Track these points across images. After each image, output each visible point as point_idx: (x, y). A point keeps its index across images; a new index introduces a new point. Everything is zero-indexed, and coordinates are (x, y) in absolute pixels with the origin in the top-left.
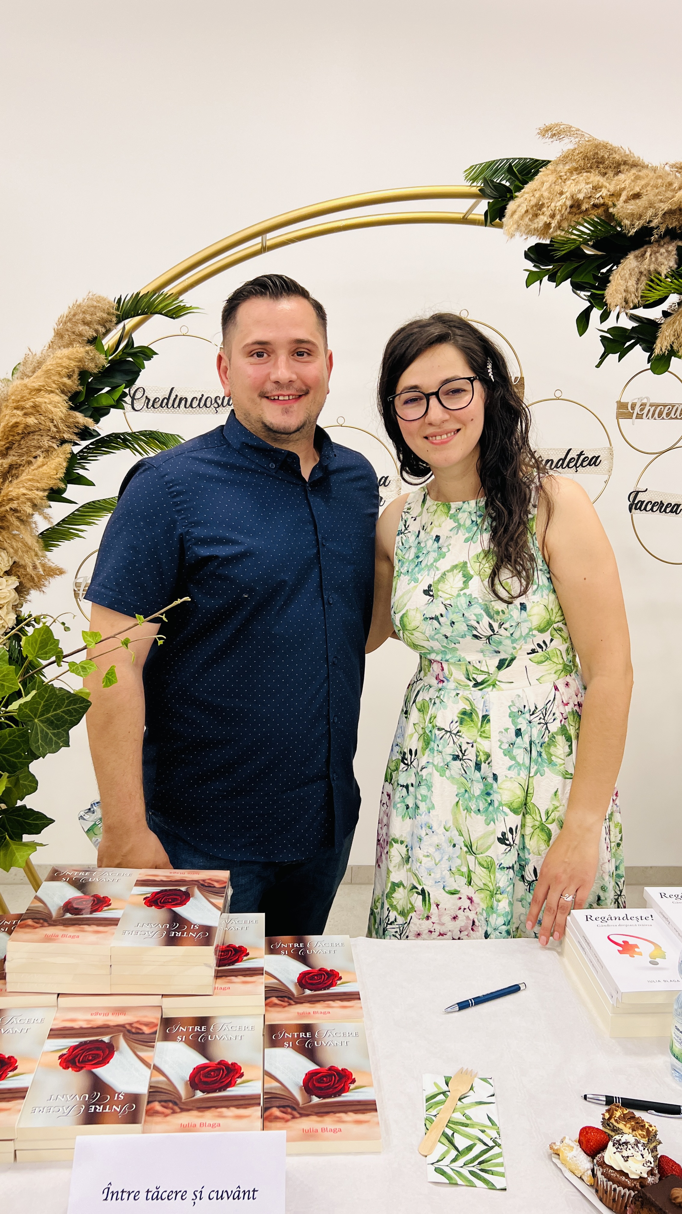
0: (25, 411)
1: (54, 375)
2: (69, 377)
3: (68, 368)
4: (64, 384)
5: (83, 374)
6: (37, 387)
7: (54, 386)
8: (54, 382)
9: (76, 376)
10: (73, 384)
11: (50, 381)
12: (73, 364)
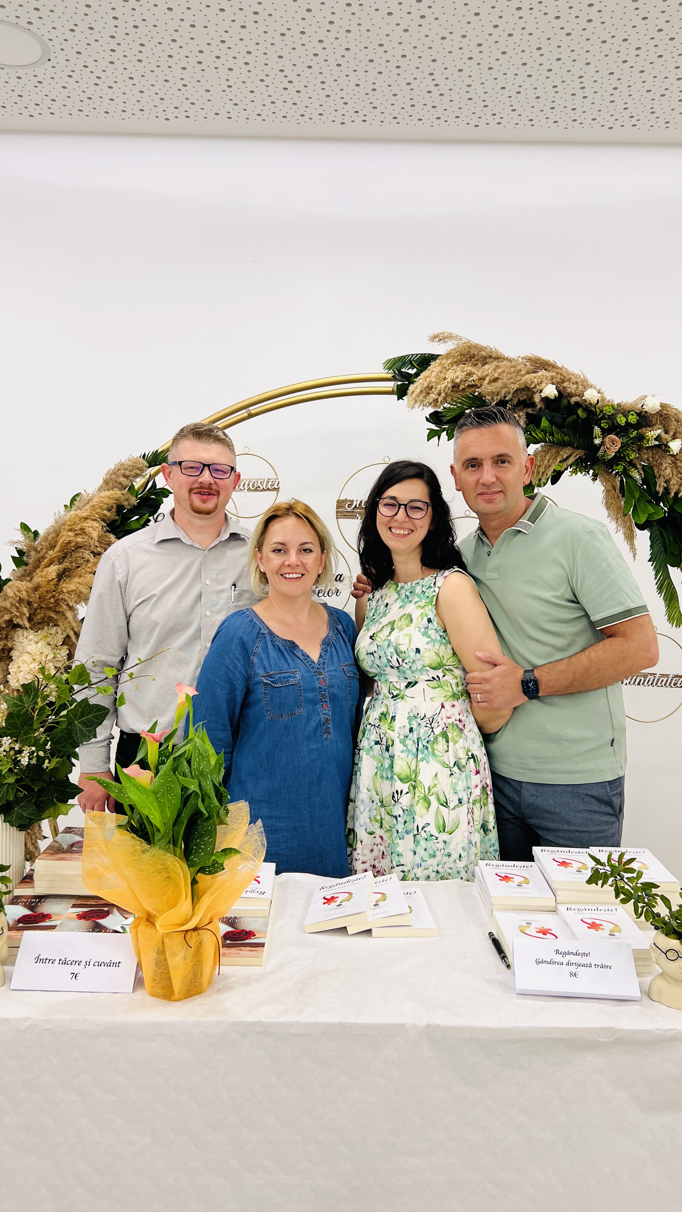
0: (76, 532)
1: (97, 509)
2: (109, 510)
3: (108, 505)
4: (105, 515)
5: (120, 508)
6: (85, 516)
7: (97, 516)
8: (97, 513)
9: (114, 510)
10: (111, 515)
11: (94, 512)
12: (112, 502)
